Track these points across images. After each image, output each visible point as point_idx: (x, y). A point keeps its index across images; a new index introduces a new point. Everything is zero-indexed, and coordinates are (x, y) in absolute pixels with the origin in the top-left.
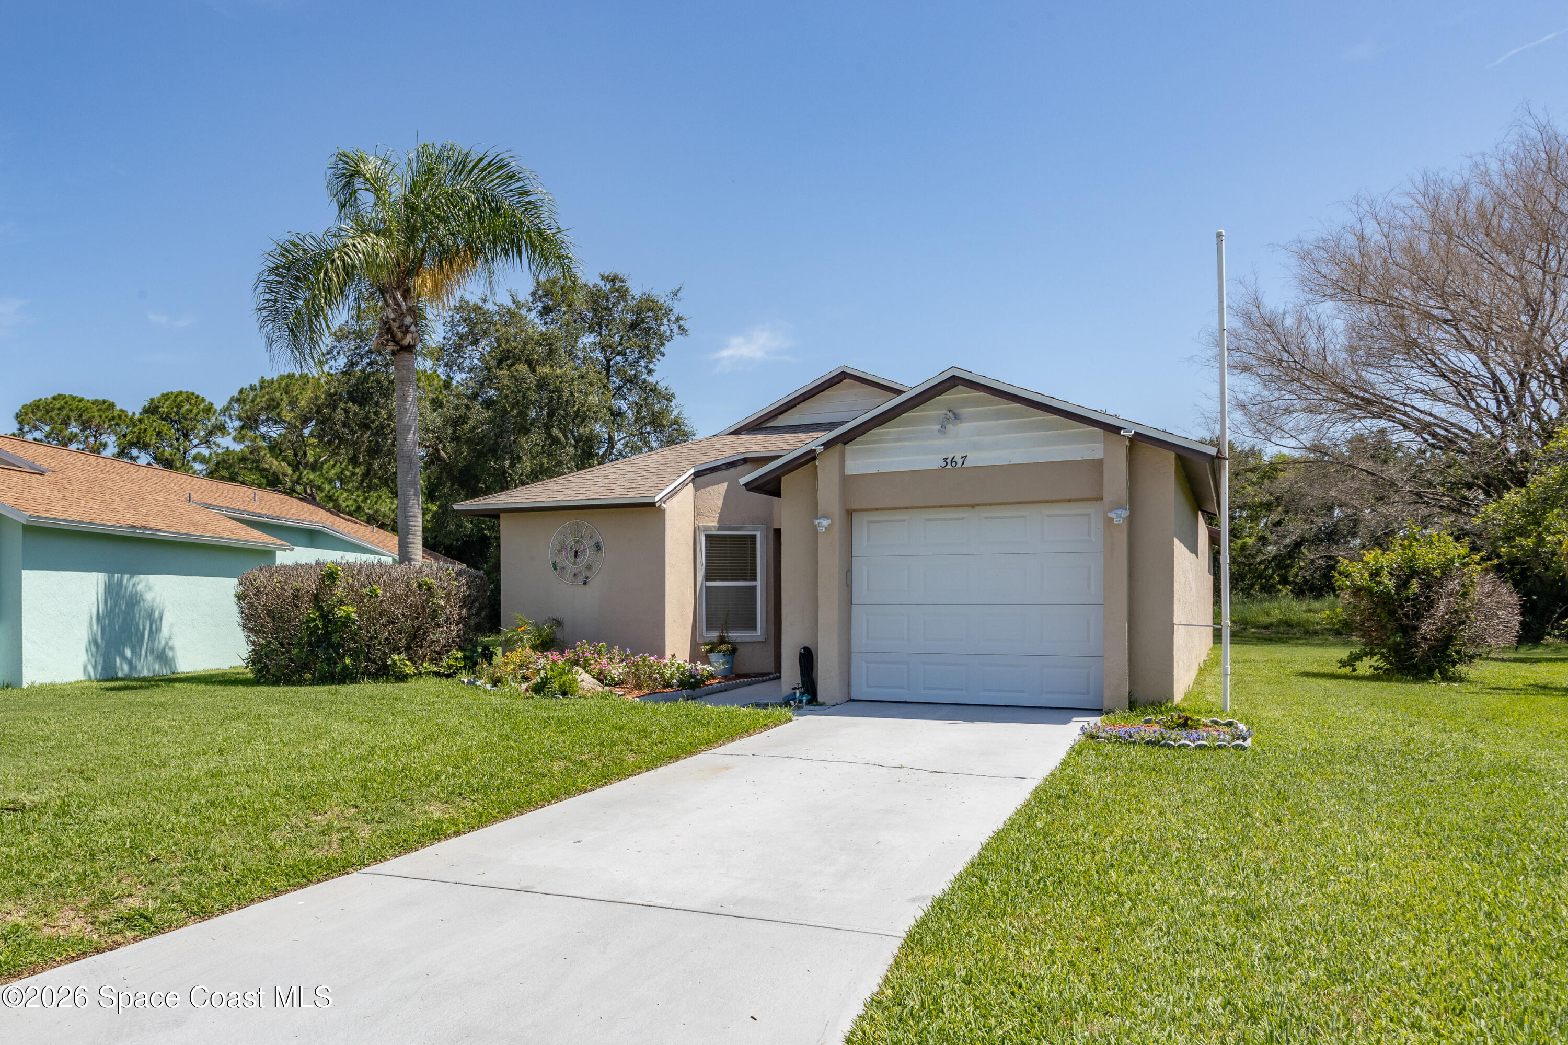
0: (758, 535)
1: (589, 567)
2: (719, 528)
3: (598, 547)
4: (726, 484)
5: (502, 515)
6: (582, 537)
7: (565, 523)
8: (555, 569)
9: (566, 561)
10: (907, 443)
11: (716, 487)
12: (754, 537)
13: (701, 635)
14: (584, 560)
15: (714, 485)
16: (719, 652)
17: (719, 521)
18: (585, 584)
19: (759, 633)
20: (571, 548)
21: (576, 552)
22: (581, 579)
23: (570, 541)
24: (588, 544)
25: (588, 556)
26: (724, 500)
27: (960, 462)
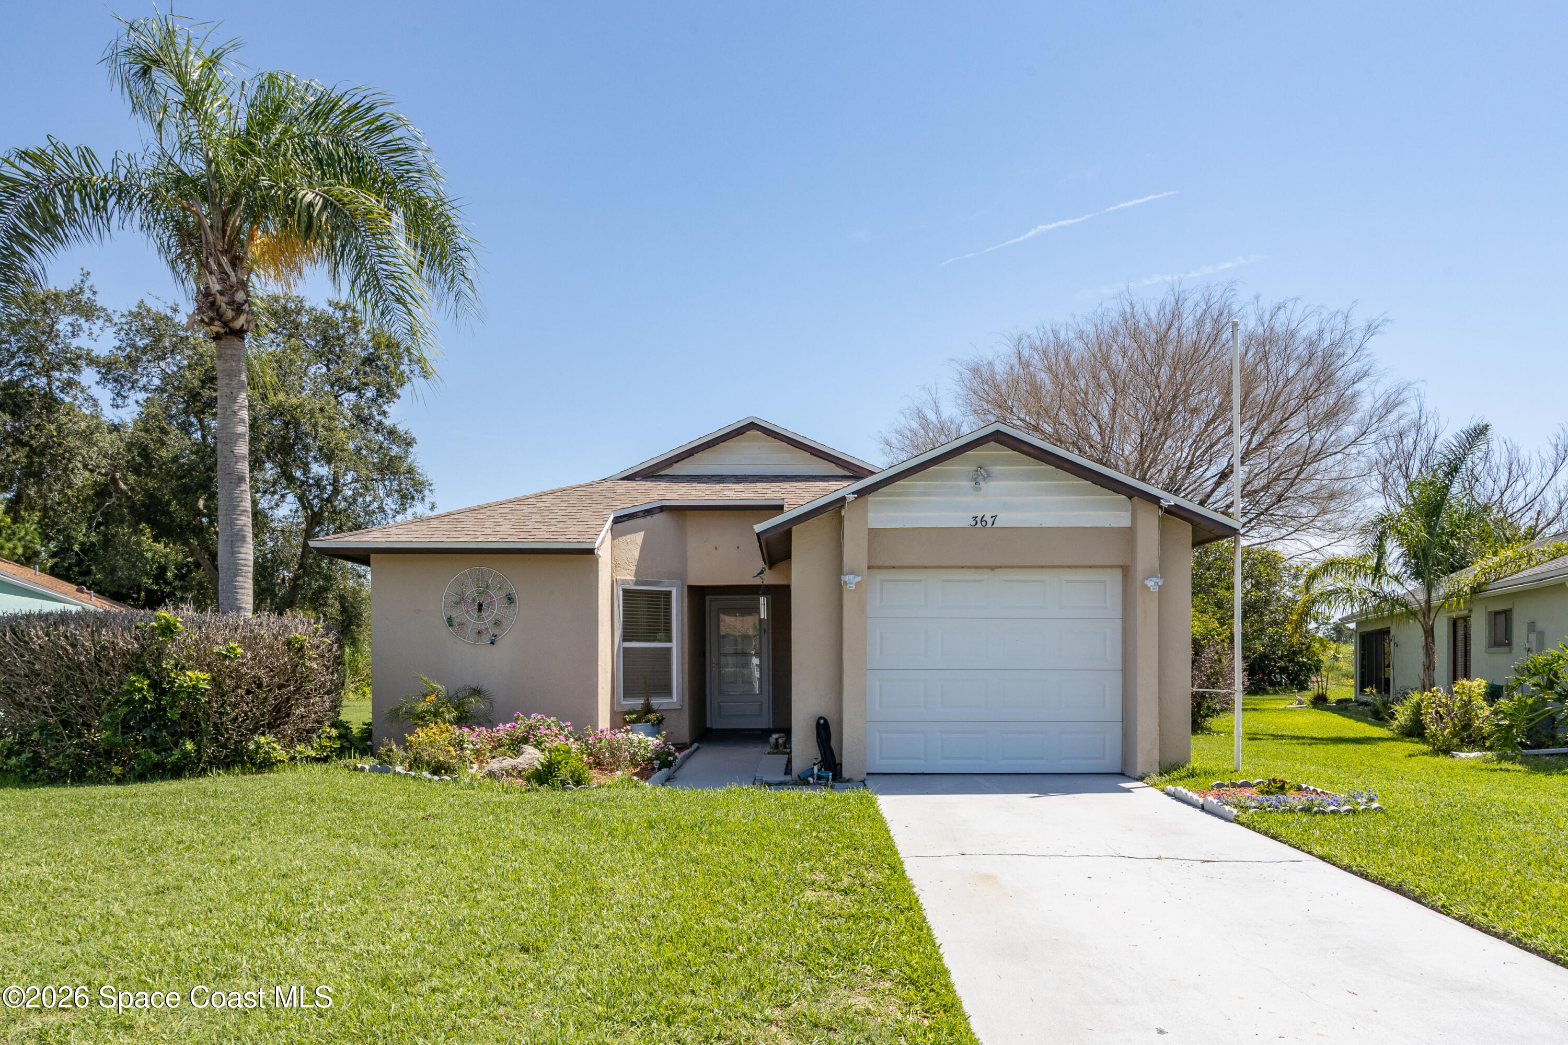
0: (674, 591)
1: (497, 623)
2: (637, 583)
3: (510, 600)
4: (642, 533)
5: (372, 556)
6: (487, 587)
7: (465, 570)
8: (451, 625)
9: (468, 616)
10: (933, 498)
11: (633, 536)
12: (668, 594)
13: (619, 703)
14: (489, 615)
15: (630, 533)
16: (646, 722)
17: (635, 576)
18: (492, 643)
19: (675, 699)
20: (474, 600)
21: (480, 606)
22: (486, 639)
23: (471, 591)
24: (497, 596)
25: (496, 610)
26: (641, 550)
27: (990, 521)
